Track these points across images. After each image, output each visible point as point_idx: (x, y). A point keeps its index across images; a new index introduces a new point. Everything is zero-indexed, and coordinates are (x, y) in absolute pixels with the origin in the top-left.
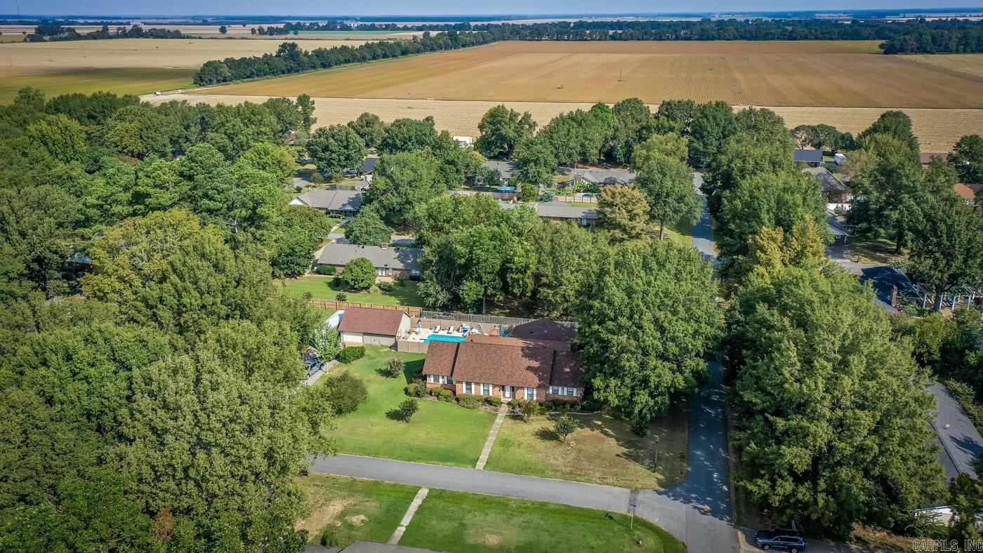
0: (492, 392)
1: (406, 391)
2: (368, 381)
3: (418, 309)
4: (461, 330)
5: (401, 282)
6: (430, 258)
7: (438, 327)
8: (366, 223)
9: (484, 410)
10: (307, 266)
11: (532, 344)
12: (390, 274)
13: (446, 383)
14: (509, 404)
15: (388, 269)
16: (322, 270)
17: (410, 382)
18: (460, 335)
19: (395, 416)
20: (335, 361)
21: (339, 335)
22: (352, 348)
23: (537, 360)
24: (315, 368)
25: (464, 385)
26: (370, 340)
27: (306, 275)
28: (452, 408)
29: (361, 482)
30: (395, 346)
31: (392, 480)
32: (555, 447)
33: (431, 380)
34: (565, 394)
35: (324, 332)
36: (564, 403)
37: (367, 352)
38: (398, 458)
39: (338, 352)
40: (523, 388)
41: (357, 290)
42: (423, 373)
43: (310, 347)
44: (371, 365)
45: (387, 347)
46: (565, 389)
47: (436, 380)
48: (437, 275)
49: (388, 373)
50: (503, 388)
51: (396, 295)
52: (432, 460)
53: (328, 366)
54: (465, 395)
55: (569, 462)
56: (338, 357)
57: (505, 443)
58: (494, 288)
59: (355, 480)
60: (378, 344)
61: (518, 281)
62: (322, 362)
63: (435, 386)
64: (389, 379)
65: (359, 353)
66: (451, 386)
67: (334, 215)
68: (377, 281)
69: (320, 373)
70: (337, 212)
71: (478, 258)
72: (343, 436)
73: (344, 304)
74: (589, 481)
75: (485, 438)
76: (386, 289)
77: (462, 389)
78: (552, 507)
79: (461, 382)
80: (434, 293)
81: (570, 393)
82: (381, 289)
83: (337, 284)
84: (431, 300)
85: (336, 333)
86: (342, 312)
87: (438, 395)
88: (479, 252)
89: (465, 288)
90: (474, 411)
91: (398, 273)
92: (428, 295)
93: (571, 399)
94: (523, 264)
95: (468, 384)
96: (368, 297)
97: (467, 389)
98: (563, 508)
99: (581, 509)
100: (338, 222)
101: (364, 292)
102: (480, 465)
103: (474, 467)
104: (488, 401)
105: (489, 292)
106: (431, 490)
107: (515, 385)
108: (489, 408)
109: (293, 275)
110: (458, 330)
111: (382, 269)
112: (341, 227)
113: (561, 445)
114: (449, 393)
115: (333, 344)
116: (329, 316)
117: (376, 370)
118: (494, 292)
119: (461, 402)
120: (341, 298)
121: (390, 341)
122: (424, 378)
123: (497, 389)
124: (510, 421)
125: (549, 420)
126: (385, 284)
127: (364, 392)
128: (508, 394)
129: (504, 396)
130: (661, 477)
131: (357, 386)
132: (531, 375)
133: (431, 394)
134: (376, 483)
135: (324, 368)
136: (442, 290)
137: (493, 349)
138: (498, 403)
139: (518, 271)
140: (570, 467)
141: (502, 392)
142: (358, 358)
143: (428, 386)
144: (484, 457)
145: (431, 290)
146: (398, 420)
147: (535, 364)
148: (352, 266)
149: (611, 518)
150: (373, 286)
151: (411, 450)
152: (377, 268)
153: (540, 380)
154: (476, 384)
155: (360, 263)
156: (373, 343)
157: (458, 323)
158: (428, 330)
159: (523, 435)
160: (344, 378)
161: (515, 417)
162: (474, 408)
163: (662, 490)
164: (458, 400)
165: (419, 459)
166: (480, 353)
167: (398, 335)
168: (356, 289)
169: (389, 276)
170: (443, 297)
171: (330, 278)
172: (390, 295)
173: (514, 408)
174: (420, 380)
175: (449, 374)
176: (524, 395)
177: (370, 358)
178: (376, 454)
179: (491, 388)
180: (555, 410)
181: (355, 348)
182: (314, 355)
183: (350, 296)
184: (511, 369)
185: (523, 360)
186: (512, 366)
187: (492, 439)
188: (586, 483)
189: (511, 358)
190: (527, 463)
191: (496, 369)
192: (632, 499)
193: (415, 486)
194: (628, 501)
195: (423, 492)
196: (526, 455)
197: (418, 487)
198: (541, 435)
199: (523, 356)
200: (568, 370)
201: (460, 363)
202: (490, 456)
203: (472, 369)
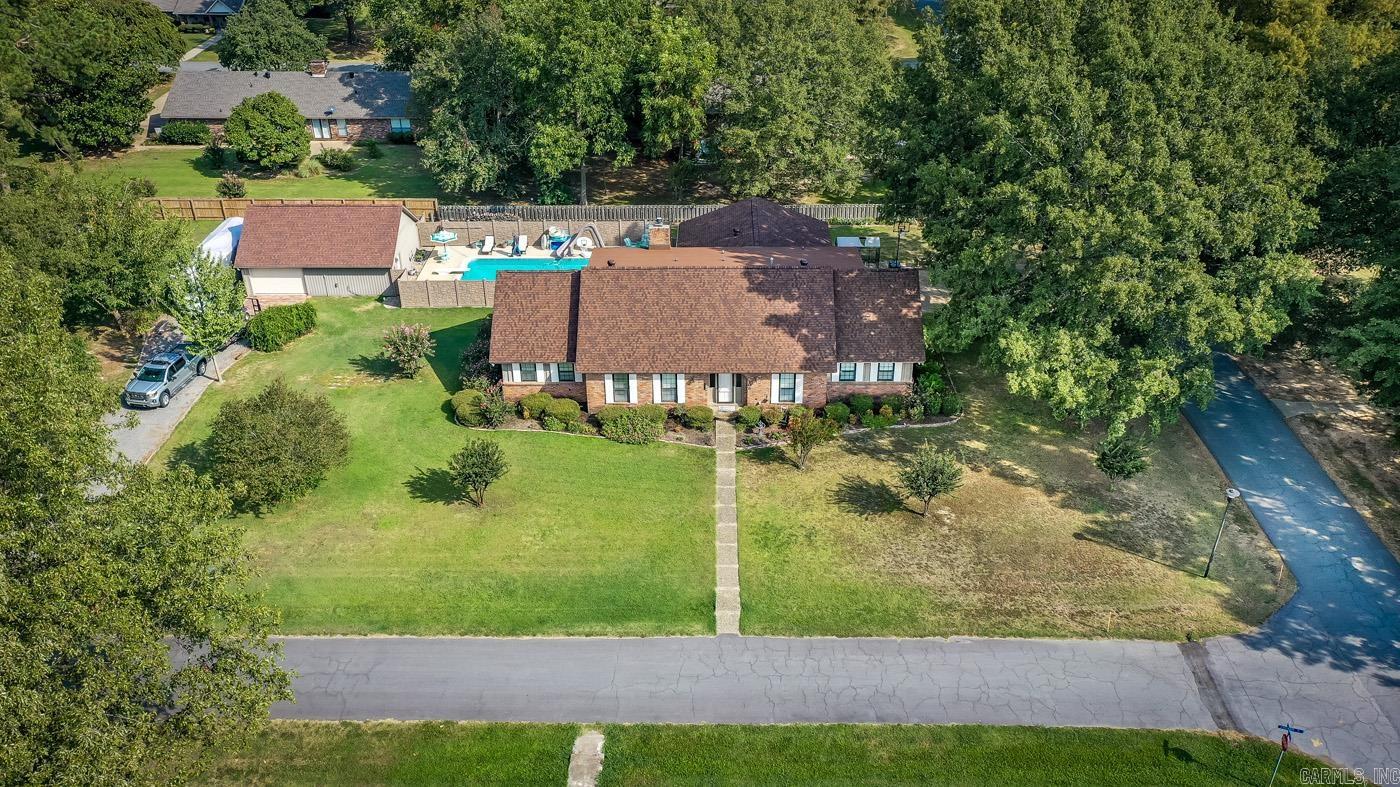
0: (685, 393)
1: (450, 411)
2: (338, 394)
3: (428, 204)
4: (546, 242)
5: (370, 148)
6: (445, 74)
7: (489, 241)
8: (265, 25)
9: (674, 443)
10: (136, 129)
11: (759, 258)
12: (342, 133)
13: (555, 379)
14: (735, 419)
15: (334, 121)
16: (172, 133)
17: (455, 386)
18: (545, 254)
19: (434, 488)
20: (238, 349)
21: (239, 277)
22: (279, 309)
23: (790, 298)
24: (184, 373)
25: (609, 383)
26: (322, 285)
27: (138, 147)
28: (586, 446)
29: (381, 734)
30: (392, 295)
31: (479, 713)
32: (906, 531)
33: (514, 377)
34: (873, 378)
35: (191, 272)
36: (877, 405)
37: (321, 316)
38: (479, 627)
39: (242, 324)
40: (767, 376)
41: (268, 172)
42: (493, 361)
43: (163, 317)
44: (337, 349)
45: (368, 299)
46: (874, 366)
47: (529, 373)
48: (464, 118)
49: (386, 368)
50: (713, 380)
51: (364, 177)
52: (582, 619)
53: (220, 364)
54: (615, 407)
55: (965, 575)
56: (243, 337)
57: (766, 537)
58: (609, 138)
59: (356, 733)
60: (345, 294)
61: (668, 113)
62: (201, 354)
63: (526, 392)
64: (395, 383)
65: (301, 320)
66: (572, 388)
67: (190, 26)
68: (315, 148)
69: (199, 386)
70: (194, 18)
71: (575, 61)
72: (294, 572)
73: (241, 205)
74: (1049, 629)
75: (707, 525)
76: (338, 166)
77: (604, 394)
78: (998, 741)
79: (600, 377)
80: (463, 161)
81: (886, 378)
82: (327, 166)
83: (214, 162)
84: (458, 179)
85: (227, 272)
86: (237, 221)
87: (541, 417)
88: (575, 45)
89: (544, 140)
90: (649, 451)
91: (357, 129)
92: (449, 167)
93: (888, 389)
94: (682, 70)
95: (622, 378)
96: (299, 185)
97: (616, 391)
98: (1030, 741)
99: (1086, 737)
100: (202, 42)
101: (288, 175)
102: (727, 617)
103: (711, 626)
104: (679, 419)
105: (598, 148)
106: (612, 734)
107: (745, 369)
108: (686, 437)
109: (103, 148)
110: (538, 244)
111: (320, 122)
112: (207, 50)
113: (920, 524)
114: (569, 407)
115: (224, 305)
116: (203, 235)
117: (353, 362)
118: (609, 147)
119: (608, 428)
120: (231, 192)
121: (380, 283)
122: (496, 374)
123: (698, 384)
124: (756, 469)
125: (850, 451)
126: (334, 154)
127: (336, 432)
128: (725, 393)
129: (716, 399)
130: (1225, 590)
131: (313, 418)
132: (781, 337)
133: (520, 414)
134: (429, 732)
135: (209, 369)
136: (482, 152)
137: (672, 279)
138: (706, 420)
139: (669, 88)
140: (976, 590)
141: (710, 390)
142: (299, 334)
143: (507, 392)
144: (727, 591)
145: (457, 155)
146: (448, 502)
147: (788, 308)
148: (249, 114)
149: (1183, 755)
150: (306, 161)
151: (511, 594)
152: (309, 121)
153: (807, 350)
154: (640, 375)
155: (267, 105)
156: (333, 292)
157: (536, 227)
158: (463, 249)
159: (807, 507)
160: (271, 399)
161: (764, 455)
162: (646, 441)
163: (1254, 630)
164: (596, 423)
165: (542, 622)
166: (639, 295)
167: (396, 266)
168: (264, 169)
169: (340, 138)
170: (485, 170)
171: (197, 151)
172: (348, 179)
173: (749, 430)
174: (484, 380)
175: (562, 357)
176: (771, 393)
177: (332, 332)
178: (408, 624)
179: (682, 383)
180: (859, 423)
181: (290, 309)
182: (176, 338)
183: (253, 188)
184: (729, 330)
185: (752, 302)
186: (732, 322)
187: (726, 529)
188: (1046, 640)
189: (725, 301)
190: (854, 593)
191: (690, 333)
192: (1204, 676)
193: (559, 728)
194: (1195, 686)
195: (590, 746)
196: (843, 570)
197: (570, 733)
198: (852, 501)
199: (750, 290)
200: (872, 317)
201: (589, 324)
202: (743, 581)
203: (625, 337)
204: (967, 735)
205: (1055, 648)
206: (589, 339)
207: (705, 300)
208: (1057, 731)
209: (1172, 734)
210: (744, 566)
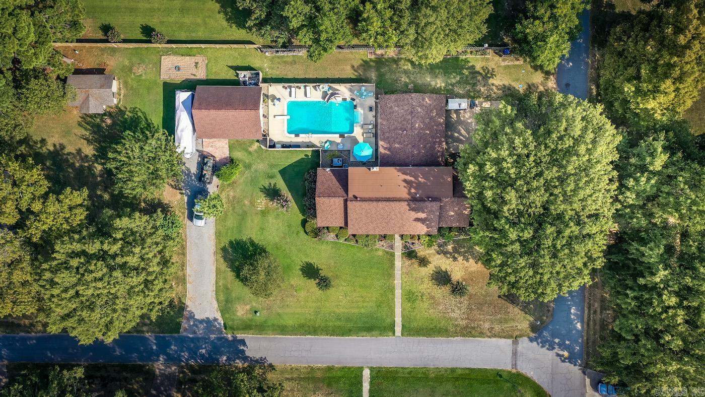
1: (304, 227)
2: (262, 213)
9: (381, 248)
23: (423, 212)
28: (353, 250)
29: (318, 369)
31: (340, 363)
36: (450, 231)
38: (334, 333)
45: (253, 141)
52: (360, 331)
55: (464, 313)
57: (410, 296)
59: (312, 369)
74: (481, 335)
78: (460, 372)
90: (373, 252)
98: (467, 372)
99: (481, 371)
102: (398, 329)
103: (394, 333)
106: (371, 369)
107: (405, 233)
132: (419, 224)
133: (328, 230)
134: (330, 369)
140: (466, 319)
144: (398, 319)
147: (423, 215)
149: (501, 377)
153: (428, 228)
159: (422, 282)
161: (410, 254)
163: (533, 335)
165: (350, 331)
166: (369, 211)
173: (406, 242)
175: (343, 225)
184: (401, 222)
185: (410, 214)
186: (402, 219)
187: (398, 292)
188: (479, 339)
189: (400, 213)
190: (433, 320)
191: (387, 223)
192: (514, 351)
193: (359, 368)
194: (511, 355)
195: (366, 373)
196: (430, 311)
197: (361, 369)
198: (436, 279)
199: (409, 210)
200: (453, 214)
201: (351, 220)
202: (403, 316)
203: (365, 224)
204: (453, 370)
205: (481, 342)
206: (352, 225)
207: (393, 213)
208: (474, 369)
209: (500, 370)
210: (403, 309)
